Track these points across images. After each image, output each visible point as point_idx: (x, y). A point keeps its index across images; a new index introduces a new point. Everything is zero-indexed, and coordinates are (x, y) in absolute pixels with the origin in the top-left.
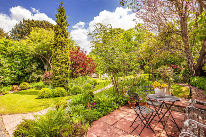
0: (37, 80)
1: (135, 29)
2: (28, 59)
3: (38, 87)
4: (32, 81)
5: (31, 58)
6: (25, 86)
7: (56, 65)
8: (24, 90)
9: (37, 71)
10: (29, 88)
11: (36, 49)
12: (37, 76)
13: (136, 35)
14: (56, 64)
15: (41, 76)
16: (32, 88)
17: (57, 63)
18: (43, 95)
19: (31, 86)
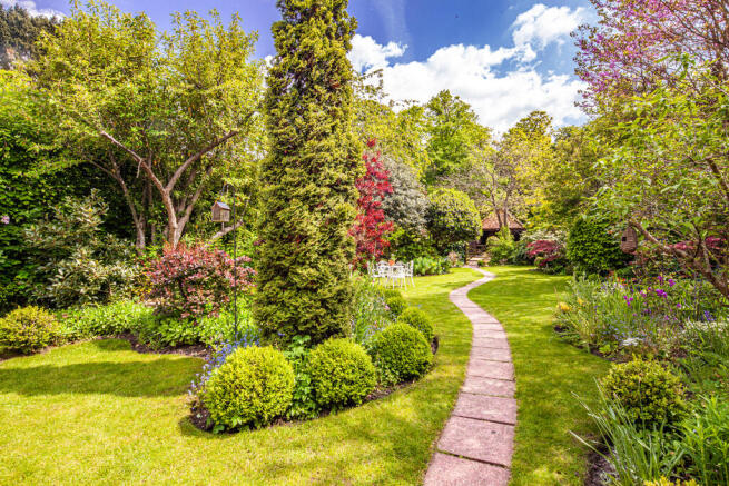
0: (98, 294)
1: (428, 110)
2: (47, 166)
3: (103, 333)
4: (71, 299)
5: (63, 164)
6: (33, 328)
7: (305, 198)
8: (19, 353)
9: (96, 242)
10: (53, 341)
11: (110, 114)
12: (99, 271)
13: (434, 131)
14: (301, 191)
15: (124, 272)
16: (72, 339)
17: (311, 186)
18: (257, 402)
19: (63, 330)
